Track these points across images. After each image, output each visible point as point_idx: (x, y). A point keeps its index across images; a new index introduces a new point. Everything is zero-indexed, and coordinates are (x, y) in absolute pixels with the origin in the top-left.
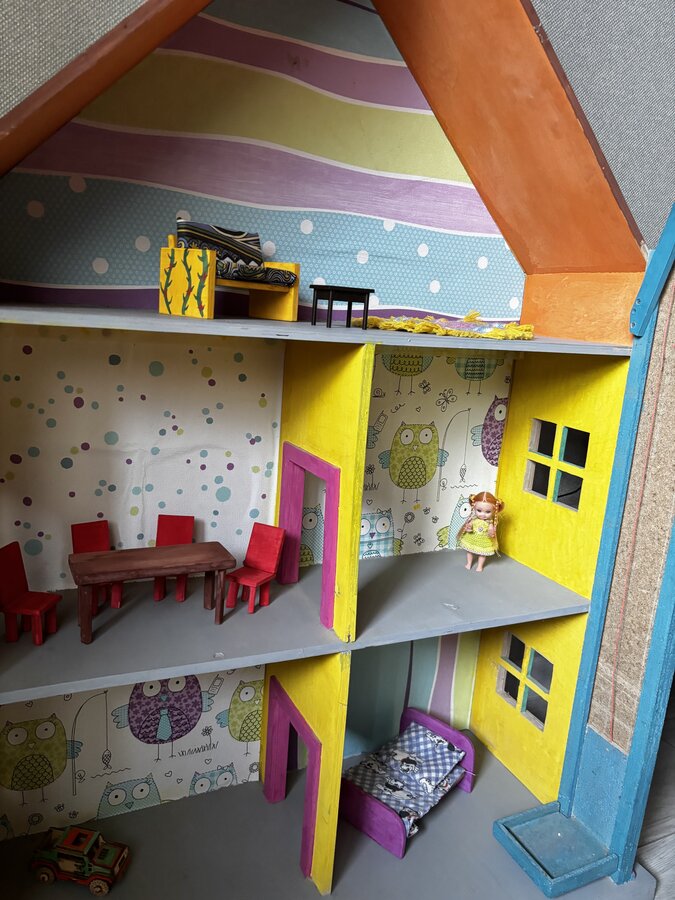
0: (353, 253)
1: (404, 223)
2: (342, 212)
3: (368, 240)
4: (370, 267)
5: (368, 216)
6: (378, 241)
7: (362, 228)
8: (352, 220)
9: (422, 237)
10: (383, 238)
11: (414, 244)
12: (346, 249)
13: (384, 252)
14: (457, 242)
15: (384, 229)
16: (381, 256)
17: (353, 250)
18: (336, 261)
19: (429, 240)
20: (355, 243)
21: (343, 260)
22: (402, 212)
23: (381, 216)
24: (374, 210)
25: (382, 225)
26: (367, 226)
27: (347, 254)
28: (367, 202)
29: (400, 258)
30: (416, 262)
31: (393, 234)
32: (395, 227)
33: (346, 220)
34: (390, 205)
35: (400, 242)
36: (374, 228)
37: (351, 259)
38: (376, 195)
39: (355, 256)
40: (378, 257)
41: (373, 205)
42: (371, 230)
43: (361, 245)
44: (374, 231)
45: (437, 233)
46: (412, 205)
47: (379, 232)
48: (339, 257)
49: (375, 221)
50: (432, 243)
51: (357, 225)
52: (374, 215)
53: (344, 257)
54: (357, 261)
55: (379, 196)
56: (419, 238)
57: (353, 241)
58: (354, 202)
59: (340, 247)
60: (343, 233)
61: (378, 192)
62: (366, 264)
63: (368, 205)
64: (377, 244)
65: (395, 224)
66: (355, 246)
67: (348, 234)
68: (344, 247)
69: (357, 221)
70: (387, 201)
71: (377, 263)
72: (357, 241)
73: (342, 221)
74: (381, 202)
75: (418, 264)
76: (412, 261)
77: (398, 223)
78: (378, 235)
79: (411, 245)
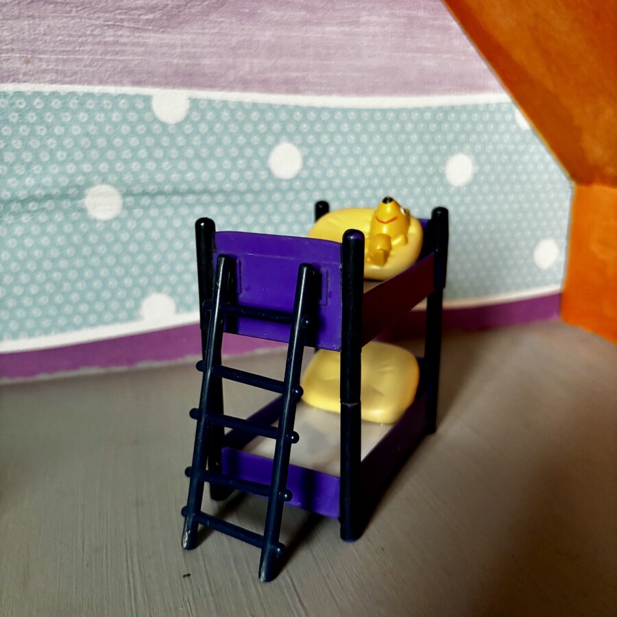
0: (71, 195)
1: (217, 95)
2: (9, 87)
3: (110, 154)
4: (131, 224)
5: (97, 89)
6: (143, 153)
7: (83, 126)
8: (47, 108)
9: (277, 127)
10: (158, 145)
11: (256, 148)
12: (45, 188)
13: (168, 180)
14: (384, 127)
15: (156, 120)
16: (161, 193)
17: (68, 187)
18: (21, 224)
19: (298, 131)
20: (71, 168)
21: (42, 218)
22: (205, 65)
23: (139, 83)
24: (114, 70)
25: (148, 108)
26: (100, 117)
27: (51, 201)
28: (88, 48)
29: (221, 191)
30: (270, 193)
31: (188, 128)
32: (191, 109)
33: (28, 108)
34: (164, 49)
35: (211, 149)
36: (124, 120)
37: (66, 213)
38: (114, 25)
39: (79, 202)
40: (152, 195)
41: (108, 57)
42: (115, 125)
43: (89, 170)
44: (125, 129)
45: (323, 109)
46: (234, 41)
47: (141, 129)
48: (29, 212)
49: (123, 101)
50: (311, 139)
51: (69, 119)
52: (115, 83)
53: (43, 210)
54: (88, 214)
55: (123, 26)
56: (269, 130)
57: (63, 163)
58: (44, 52)
59: (25, 187)
60: (26, 147)
61: (119, 17)
62: (117, 218)
63: (91, 57)
64: (142, 162)
65: (188, 101)
66: (71, 176)
67: (43, 146)
68: (39, 185)
69: (65, 108)
70: (152, 38)
71: (154, 212)
72: (77, 163)
73: (16, 112)
74: (133, 44)
75: (277, 197)
76: (257, 194)
77: (199, 97)
78: (141, 137)
79: (249, 152)
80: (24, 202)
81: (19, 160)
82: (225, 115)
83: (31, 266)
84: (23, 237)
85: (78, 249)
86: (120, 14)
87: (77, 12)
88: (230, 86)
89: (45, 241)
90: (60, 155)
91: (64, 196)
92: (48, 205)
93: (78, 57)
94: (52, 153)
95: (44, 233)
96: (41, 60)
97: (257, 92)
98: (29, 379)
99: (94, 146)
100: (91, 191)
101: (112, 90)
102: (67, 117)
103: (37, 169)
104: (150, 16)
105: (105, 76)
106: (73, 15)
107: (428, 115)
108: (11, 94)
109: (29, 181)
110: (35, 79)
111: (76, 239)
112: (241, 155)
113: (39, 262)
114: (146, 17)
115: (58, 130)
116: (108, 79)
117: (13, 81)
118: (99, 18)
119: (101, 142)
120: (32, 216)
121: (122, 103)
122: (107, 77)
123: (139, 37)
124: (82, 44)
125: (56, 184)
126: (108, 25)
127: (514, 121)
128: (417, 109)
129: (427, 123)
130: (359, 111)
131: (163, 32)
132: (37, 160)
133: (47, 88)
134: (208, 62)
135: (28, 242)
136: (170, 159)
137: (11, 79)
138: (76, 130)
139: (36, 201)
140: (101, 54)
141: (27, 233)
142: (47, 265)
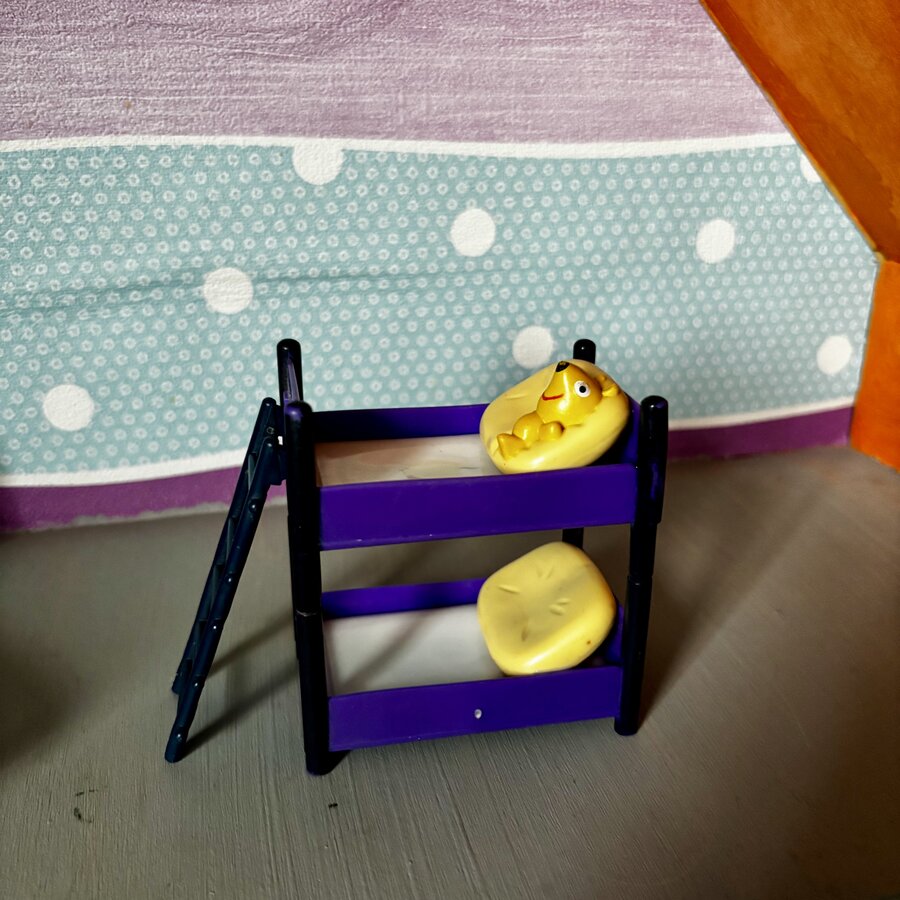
0: (185, 282)
1: (381, 146)
2: (104, 141)
3: (237, 227)
4: (264, 319)
5: (220, 141)
6: (280, 225)
7: (202, 189)
8: (154, 166)
9: (462, 187)
10: (301, 213)
11: (432, 216)
12: (151, 272)
13: (314, 262)
14: (612, 184)
15: (298, 180)
16: (304, 278)
17: (181, 271)
18: (120, 319)
19: (491, 192)
20: (185, 246)
21: (147, 311)
22: (365, 103)
23: (275, 131)
24: (241, 115)
25: (288, 164)
26: (223, 178)
27: (158, 288)
28: (208, 86)
29: (385, 274)
30: (450, 277)
31: (341, 191)
32: (345, 165)
33: (129, 167)
34: (310, 84)
35: (373, 218)
36: (256, 181)
37: (179, 305)
38: (242, 53)
39: (195, 291)
40: (292, 281)
41: (235, 97)
42: (244, 188)
43: (209, 249)
44: (257, 193)
45: (527, 161)
46: (406, 70)
47: (278, 192)
48: (130, 303)
49: (255, 155)
50: (509, 202)
51: (182, 181)
52: (243, 131)
53: (147, 300)
54: (208, 305)
55: (255, 54)
56: (452, 191)
57: (175, 240)
58: (149, 93)
59: (124, 273)
60: (127, 220)
61: (249, 42)
62: (246, 311)
63: (211, 97)
64: (280, 237)
65: (342, 154)
66: (183, 257)
67: (149, 218)
68: (142, 270)
69: (177, 166)
70: (294, 70)
71: (294, 303)
72: (192, 239)
73: (113, 173)
74: (268, 79)
75: (460, 281)
76: (433, 277)
77: (356, 148)
78: (278, 204)
79: (423, 222)
80: (124, 291)
81: (117, 236)
82: (392, 172)
83: (133, 373)
84: (122, 336)
85: (194, 351)
86: (251, 38)
87: (193, 36)
88: (398, 133)
89: (151, 341)
90: (171, 229)
91: (176, 282)
92: (156, 294)
93: (194, 98)
94: (160, 227)
95: (149, 331)
96: (145, 103)
97: (437, 139)
98: (131, 519)
99: (215, 217)
100: (211, 276)
101: (239, 140)
102: (179, 179)
103: (140, 248)
104: (292, 40)
105: (230, 122)
106: (187, 41)
107: (674, 167)
108: (107, 150)
109: (131, 264)
110: (137, 130)
111: (192, 338)
112: (413, 226)
113: (144, 369)
114: (285, 41)
115: (168, 196)
116: (234, 126)
117: (110, 133)
118: (222, 44)
119: (225, 211)
120: (134, 308)
121: (254, 159)
122: (232, 123)
123: (275, 68)
124: (200, 80)
125: (165, 268)
126: (235, 54)
127: (798, 171)
128: (658, 158)
129: (673, 177)
130: (576, 163)
131: (308, 60)
132: (140, 236)
133: (154, 142)
134: (368, 100)
135: (130, 343)
136: (317, 233)
137: (107, 129)
138: (192, 195)
139: (139, 290)
140: (225, 94)
141: (129, 332)
142: (154, 372)
